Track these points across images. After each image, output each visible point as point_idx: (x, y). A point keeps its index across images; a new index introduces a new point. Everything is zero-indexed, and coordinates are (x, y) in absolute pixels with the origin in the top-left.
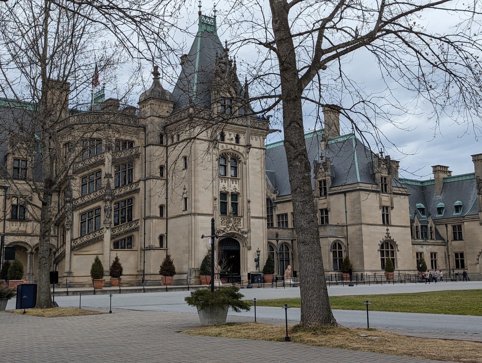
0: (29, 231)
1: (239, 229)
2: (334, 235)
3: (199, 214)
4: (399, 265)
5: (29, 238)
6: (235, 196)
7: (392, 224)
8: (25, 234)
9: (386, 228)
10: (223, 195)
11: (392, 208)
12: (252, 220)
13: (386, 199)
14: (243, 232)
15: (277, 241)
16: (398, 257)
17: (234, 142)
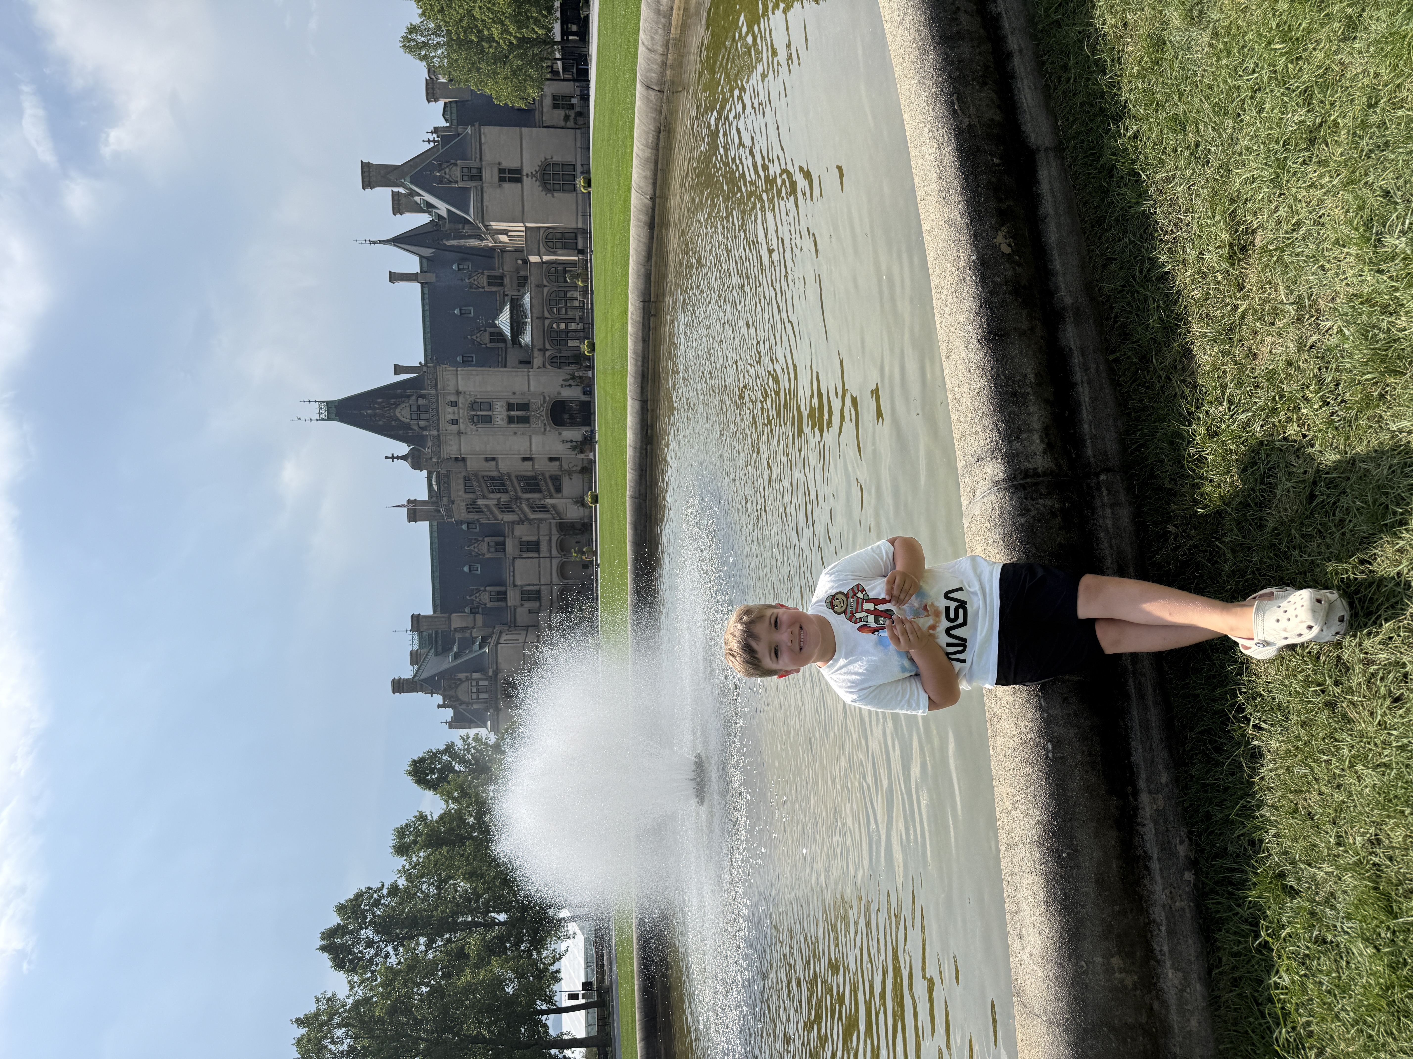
0: (547, 538)
1: (542, 405)
2: (537, 246)
3: (531, 451)
4: (570, 160)
5: (553, 537)
6: (510, 406)
7: (519, 165)
8: (550, 540)
9: (525, 178)
10: (511, 420)
11: (499, 164)
12: (532, 389)
13: (490, 175)
14: (545, 402)
15: (545, 286)
16: (560, 159)
17: (456, 409)
